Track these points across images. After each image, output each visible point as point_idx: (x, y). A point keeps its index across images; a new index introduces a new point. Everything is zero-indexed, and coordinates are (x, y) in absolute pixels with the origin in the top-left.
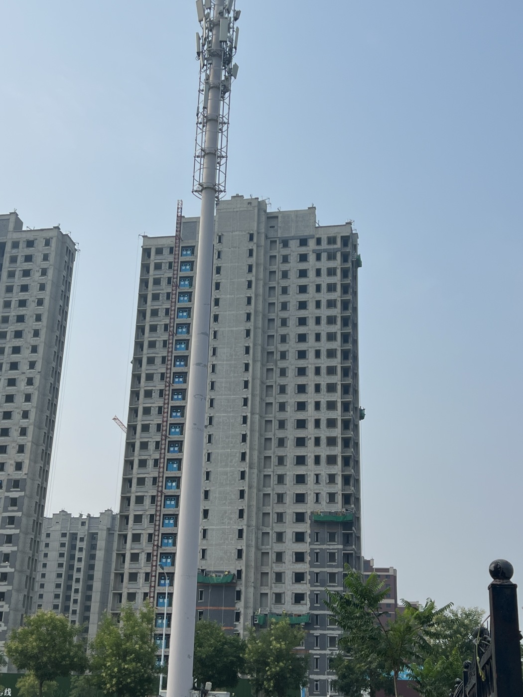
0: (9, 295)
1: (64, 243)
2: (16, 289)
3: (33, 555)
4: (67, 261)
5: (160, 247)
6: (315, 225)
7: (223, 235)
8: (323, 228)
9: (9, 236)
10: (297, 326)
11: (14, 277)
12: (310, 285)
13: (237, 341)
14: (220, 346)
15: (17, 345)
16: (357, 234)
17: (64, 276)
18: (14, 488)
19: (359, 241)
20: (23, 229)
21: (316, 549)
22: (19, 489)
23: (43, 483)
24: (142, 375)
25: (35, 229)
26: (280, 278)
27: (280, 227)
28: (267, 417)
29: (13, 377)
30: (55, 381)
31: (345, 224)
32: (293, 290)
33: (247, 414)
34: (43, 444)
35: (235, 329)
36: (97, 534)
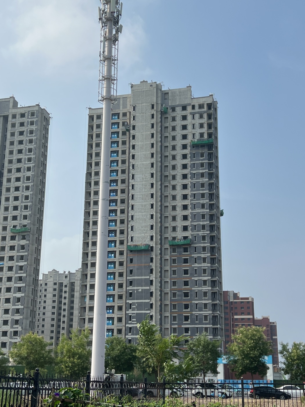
0: (12, 147)
1: (42, 114)
2: (16, 143)
3: (34, 298)
4: (45, 125)
5: (99, 114)
6: (191, 97)
7: (136, 106)
8: (196, 99)
9: (10, 111)
10: (181, 159)
11: (15, 136)
12: (189, 134)
13: (146, 170)
14: (136, 173)
15: (19, 176)
16: (217, 101)
17: (43, 134)
18: (21, 260)
19: (218, 105)
20: (18, 107)
21: (196, 290)
22: (24, 261)
23: (38, 257)
24: (91, 192)
25: (25, 106)
26: (171, 131)
27: (170, 99)
28: (165, 214)
29: (17, 196)
30: (41, 197)
31: (209, 96)
32: (179, 137)
33: (153, 213)
34: (36, 234)
35: (144, 163)
36: (74, 282)
